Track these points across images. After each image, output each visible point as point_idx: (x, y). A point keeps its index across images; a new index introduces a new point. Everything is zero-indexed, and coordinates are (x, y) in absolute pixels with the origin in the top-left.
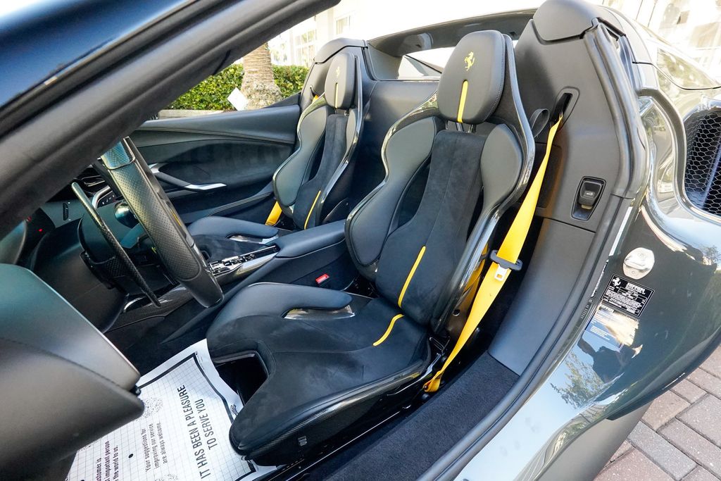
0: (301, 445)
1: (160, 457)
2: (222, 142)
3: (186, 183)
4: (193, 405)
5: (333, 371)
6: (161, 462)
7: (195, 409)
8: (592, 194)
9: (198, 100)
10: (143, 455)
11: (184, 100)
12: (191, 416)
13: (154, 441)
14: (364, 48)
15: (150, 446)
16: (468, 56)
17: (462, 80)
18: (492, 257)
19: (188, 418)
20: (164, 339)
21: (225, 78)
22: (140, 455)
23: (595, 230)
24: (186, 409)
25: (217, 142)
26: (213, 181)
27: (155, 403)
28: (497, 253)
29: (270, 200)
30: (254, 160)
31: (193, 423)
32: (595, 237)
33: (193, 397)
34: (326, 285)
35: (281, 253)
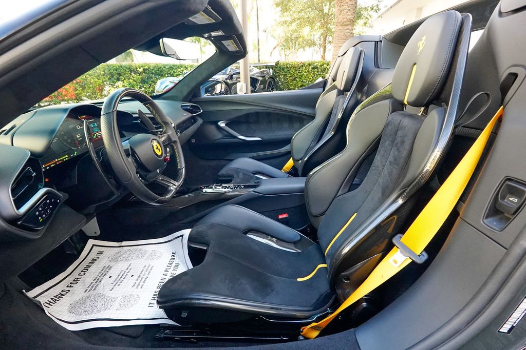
0: (182, 316)
1: (141, 284)
2: (264, 111)
3: (239, 135)
4: (174, 265)
5: (244, 282)
6: (140, 286)
7: (172, 268)
8: (516, 200)
9: (299, 85)
10: (136, 278)
11: (291, 85)
12: (168, 270)
13: (145, 274)
14: (377, 42)
15: (142, 276)
16: (421, 40)
17: (413, 64)
18: (394, 241)
19: (166, 270)
20: (179, 221)
21: (320, 70)
22: (135, 277)
23: (507, 247)
24: (168, 265)
25: (262, 111)
26: (255, 135)
27: (159, 255)
28: (401, 237)
29: (288, 154)
30: (286, 125)
31: (166, 275)
32: (507, 254)
33: (176, 261)
34: (283, 221)
35: (257, 189)
